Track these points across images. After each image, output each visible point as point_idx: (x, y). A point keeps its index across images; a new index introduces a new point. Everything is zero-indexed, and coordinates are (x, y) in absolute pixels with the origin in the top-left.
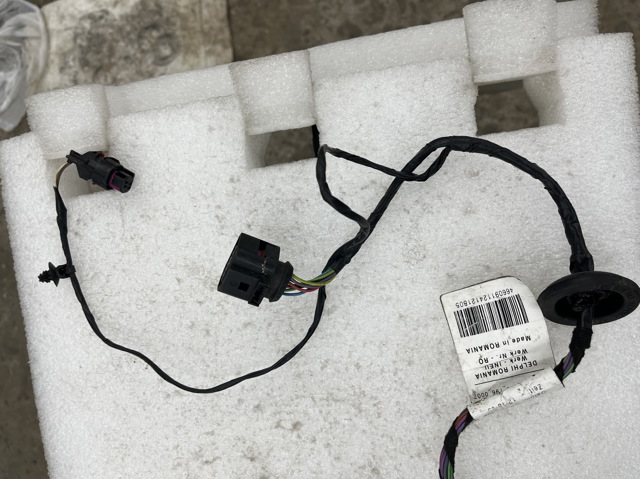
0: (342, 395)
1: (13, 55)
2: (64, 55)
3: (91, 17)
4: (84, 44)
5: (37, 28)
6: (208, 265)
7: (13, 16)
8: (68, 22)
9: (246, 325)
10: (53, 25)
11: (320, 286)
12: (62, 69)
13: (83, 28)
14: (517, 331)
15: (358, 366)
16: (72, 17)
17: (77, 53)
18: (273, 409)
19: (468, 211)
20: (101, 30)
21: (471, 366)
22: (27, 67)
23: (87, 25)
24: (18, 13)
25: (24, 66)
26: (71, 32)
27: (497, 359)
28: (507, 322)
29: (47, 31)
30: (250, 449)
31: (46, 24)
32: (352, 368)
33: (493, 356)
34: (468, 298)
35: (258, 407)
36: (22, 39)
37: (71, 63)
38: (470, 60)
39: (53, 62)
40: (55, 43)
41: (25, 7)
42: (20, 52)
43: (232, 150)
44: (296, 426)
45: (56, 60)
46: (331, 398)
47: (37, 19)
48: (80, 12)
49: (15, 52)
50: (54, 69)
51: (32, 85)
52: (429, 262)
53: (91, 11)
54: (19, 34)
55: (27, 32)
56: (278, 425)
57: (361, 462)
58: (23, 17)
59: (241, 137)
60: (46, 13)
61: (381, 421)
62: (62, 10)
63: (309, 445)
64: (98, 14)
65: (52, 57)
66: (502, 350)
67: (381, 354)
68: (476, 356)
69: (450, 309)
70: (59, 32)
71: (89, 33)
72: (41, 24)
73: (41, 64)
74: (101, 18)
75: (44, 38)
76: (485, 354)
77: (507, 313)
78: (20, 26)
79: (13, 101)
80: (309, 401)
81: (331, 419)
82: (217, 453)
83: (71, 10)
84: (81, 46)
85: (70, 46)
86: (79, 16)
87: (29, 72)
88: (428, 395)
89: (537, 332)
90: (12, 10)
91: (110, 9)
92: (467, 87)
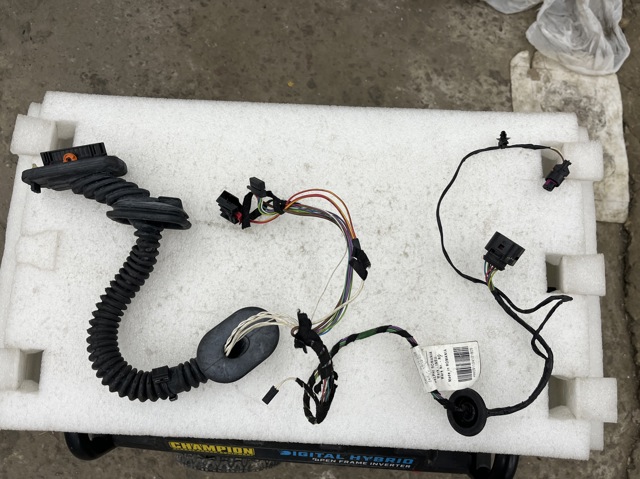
0: (421, 282)
1: (582, 44)
2: (576, 86)
3: (602, 112)
4: (582, 104)
5: (600, 68)
6: (497, 222)
7: (613, 49)
8: (601, 94)
9: (463, 238)
10: (601, 81)
11: (488, 282)
12: (565, 83)
13: (594, 105)
14: (455, 376)
15: (436, 293)
16: (605, 98)
17: (576, 97)
18: (417, 244)
19: (510, 363)
20: (590, 119)
21: (438, 350)
22: (572, 55)
23: (597, 109)
24: (615, 53)
25: (573, 52)
26: (593, 95)
27: (439, 364)
28: (460, 372)
29: (597, 76)
30: (396, 228)
31: (602, 76)
32: (435, 290)
33: (442, 362)
34: (474, 355)
35: (418, 236)
36: (594, 55)
37: (569, 91)
38: (587, 377)
39: (572, 76)
40: (586, 80)
41: (619, 61)
42: (584, 51)
43: (556, 247)
44: (406, 254)
45: (573, 79)
46: (420, 276)
47: (608, 69)
48: (607, 105)
49: (585, 46)
50: (566, 77)
51: (558, 57)
52: (487, 339)
53: (606, 113)
54: (599, 52)
55: (599, 59)
56: (407, 245)
57: (385, 286)
58: (612, 58)
59: (562, 253)
60: (611, 77)
61: (406, 299)
62: (611, 90)
63: (396, 259)
64: (603, 118)
65: (576, 76)
66: (444, 367)
67: (441, 305)
68: (443, 354)
69: (469, 345)
70: (595, 85)
71: (590, 109)
72: (604, 72)
73: (573, 68)
74: (600, 121)
75: (593, 73)
76: (443, 358)
77: (464, 372)
78: (604, 54)
79: (547, 39)
80: (419, 263)
81: (409, 273)
82: (395, 210)
83: (611, 98)
84: (581, 101)
85: (582, 92)
86: (604, 103)
87: (568, 56)
88: (417, 326)
89: (453, 385)
90: (617, 49)
91: (606, 129)
92: (574, 373)
